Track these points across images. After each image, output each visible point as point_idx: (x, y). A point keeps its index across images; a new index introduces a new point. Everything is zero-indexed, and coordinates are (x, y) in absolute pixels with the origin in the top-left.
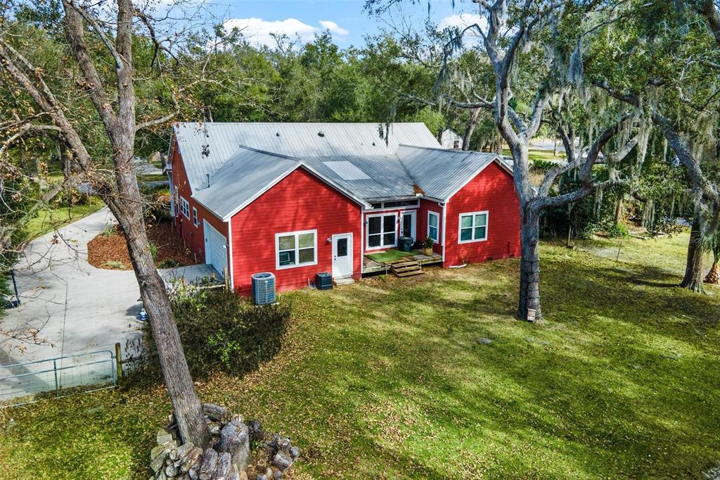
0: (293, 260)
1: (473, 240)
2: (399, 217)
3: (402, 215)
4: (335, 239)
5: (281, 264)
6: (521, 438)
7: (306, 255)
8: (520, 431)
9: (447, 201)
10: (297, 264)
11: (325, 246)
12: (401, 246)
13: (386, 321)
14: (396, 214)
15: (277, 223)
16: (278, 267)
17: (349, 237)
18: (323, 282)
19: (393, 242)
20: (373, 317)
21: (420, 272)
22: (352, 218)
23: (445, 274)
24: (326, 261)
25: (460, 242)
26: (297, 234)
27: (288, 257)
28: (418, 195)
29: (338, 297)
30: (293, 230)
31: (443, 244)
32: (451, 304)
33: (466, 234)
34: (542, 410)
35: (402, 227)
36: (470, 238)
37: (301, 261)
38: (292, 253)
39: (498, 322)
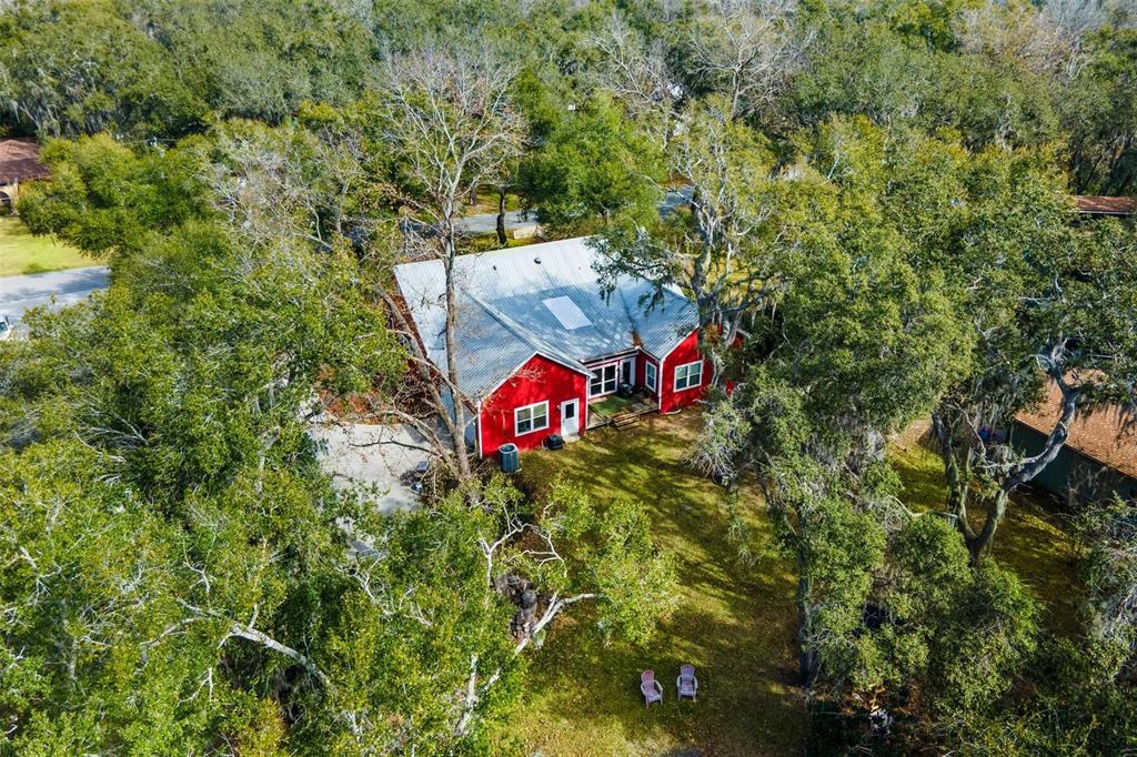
0: (529, 427)
1: (688, 387)
2: (619, 366)
3: (621, 363)
4: (564, 405)
5: (519, 431)
6: (698, 589)
7: (540, 422)
8: (697, 586)
9: (664, 359)
10: (533, 430)
11: (555, 414)
12: (621, 392)
13: (610, 488)
14: (616, 363)
15: (515, 401)
16: (517, 434)
17: (576, 402)
18: (555, 444)
19: (613, 388)
20: (599, 484)
21: (636, 424)
22: (577, 386)
23: (660, 423)
24: (556, 424)
25: (675, 390)
26: (532, 407)
27: (524, 426)
28: (637, 348)
29: (568, 461)
30: (527, 404)
31: (660, 395)
32: (662, 466)
33: (682, 383)
34: (716, 569)
35: (621, 373)
36: (685, 385)
37: (535, 427)
38: (528, 422)
39: (697, 487)
